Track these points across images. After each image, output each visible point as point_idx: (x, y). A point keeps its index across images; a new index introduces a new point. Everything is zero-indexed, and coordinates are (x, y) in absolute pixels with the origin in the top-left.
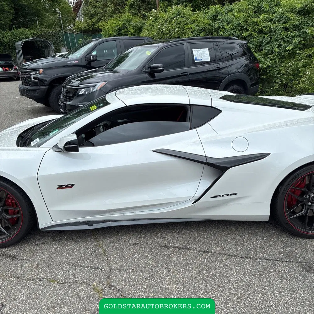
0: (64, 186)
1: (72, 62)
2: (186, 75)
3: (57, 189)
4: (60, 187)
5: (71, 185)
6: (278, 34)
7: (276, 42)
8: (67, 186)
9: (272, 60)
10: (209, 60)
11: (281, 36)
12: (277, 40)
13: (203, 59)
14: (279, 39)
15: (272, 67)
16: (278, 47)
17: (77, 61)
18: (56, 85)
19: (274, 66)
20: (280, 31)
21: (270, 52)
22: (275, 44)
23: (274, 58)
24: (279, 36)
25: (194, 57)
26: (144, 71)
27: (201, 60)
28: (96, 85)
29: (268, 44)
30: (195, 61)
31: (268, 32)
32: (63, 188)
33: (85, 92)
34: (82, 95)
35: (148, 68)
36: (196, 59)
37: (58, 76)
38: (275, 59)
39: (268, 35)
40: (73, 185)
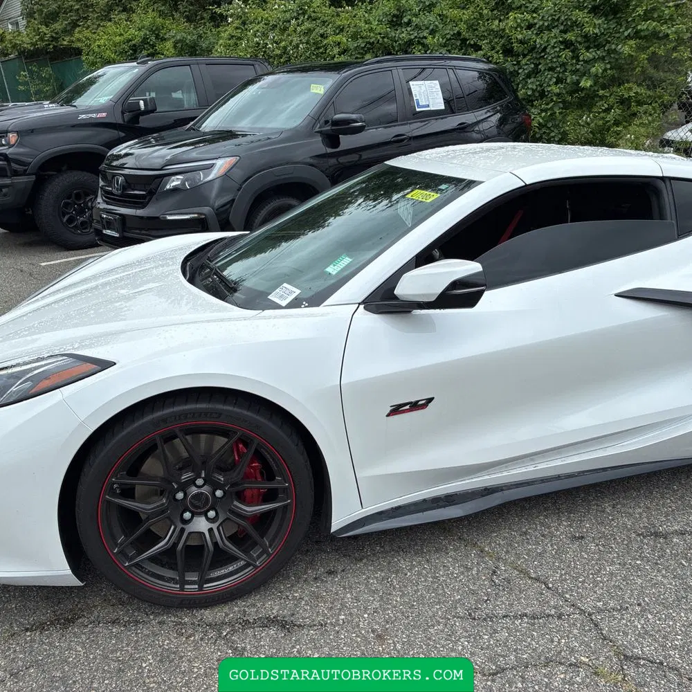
0: (408, 407)
1: (90, 115)
2: (403, 140)
3: (388, 415)
4: (396, 410)
5: (423, 402)
6: (553, 56)
7: (550, 73)
8: (415, 406)
9: (545, 110)
10: (442, 107)
11: (560, 59)
12: (552, 69)
13: (431, 106)
14: (554, 66)
15: (546, 125)
16: (556, 83)
17: (104, 115)
18: (52, 175)
19: (550, 125)
20: (558, 49)
21: (537, 94)
22: (549, 76)
23: (549, 107)
24: (555, 60)
25: (415, 98)
26: (317, 129)
27: (428, 106)
28: (213, 165)
29: (529, 76)
30: (418, 110)
31: (526, 53)
32: (404, 412)
33: (183, 183)
34: (175, 190)
35: (327, 122)
36: (418, 105)
37: (63, 150)
38: (552, 108)
39: (528, 57)
40: (430, 400)
